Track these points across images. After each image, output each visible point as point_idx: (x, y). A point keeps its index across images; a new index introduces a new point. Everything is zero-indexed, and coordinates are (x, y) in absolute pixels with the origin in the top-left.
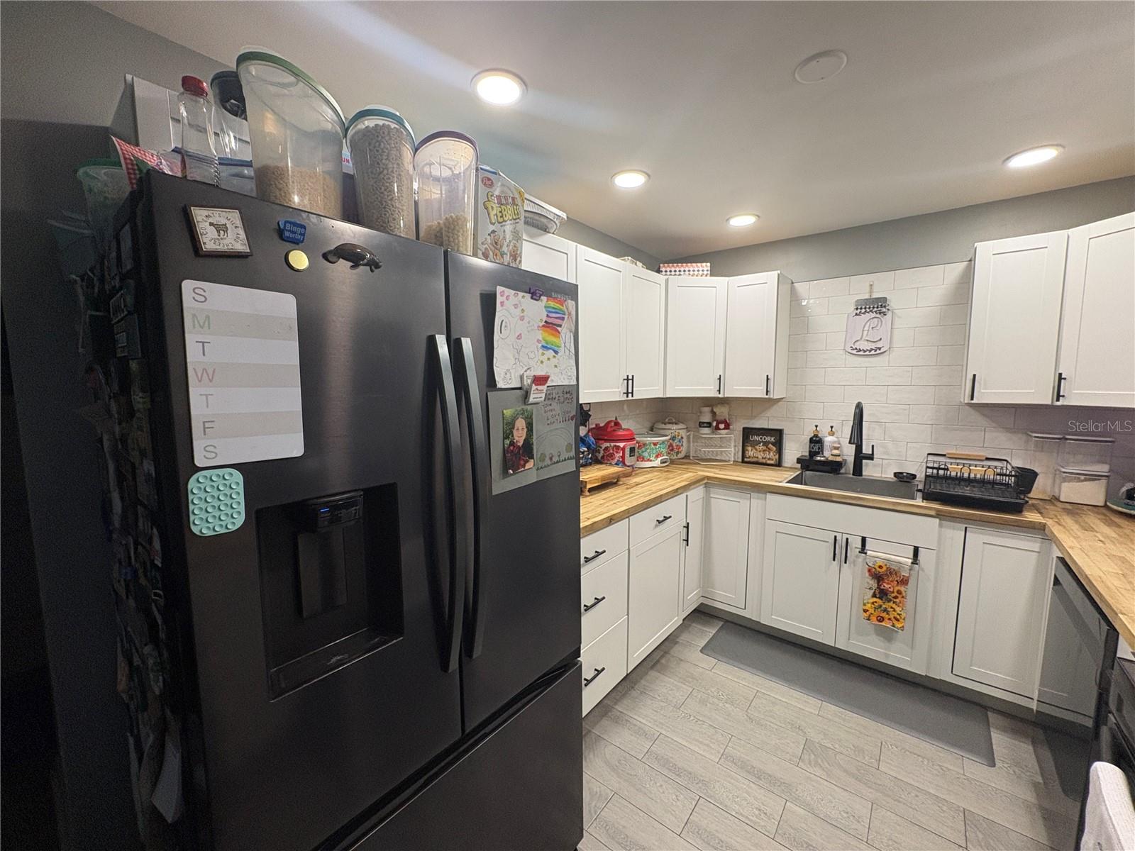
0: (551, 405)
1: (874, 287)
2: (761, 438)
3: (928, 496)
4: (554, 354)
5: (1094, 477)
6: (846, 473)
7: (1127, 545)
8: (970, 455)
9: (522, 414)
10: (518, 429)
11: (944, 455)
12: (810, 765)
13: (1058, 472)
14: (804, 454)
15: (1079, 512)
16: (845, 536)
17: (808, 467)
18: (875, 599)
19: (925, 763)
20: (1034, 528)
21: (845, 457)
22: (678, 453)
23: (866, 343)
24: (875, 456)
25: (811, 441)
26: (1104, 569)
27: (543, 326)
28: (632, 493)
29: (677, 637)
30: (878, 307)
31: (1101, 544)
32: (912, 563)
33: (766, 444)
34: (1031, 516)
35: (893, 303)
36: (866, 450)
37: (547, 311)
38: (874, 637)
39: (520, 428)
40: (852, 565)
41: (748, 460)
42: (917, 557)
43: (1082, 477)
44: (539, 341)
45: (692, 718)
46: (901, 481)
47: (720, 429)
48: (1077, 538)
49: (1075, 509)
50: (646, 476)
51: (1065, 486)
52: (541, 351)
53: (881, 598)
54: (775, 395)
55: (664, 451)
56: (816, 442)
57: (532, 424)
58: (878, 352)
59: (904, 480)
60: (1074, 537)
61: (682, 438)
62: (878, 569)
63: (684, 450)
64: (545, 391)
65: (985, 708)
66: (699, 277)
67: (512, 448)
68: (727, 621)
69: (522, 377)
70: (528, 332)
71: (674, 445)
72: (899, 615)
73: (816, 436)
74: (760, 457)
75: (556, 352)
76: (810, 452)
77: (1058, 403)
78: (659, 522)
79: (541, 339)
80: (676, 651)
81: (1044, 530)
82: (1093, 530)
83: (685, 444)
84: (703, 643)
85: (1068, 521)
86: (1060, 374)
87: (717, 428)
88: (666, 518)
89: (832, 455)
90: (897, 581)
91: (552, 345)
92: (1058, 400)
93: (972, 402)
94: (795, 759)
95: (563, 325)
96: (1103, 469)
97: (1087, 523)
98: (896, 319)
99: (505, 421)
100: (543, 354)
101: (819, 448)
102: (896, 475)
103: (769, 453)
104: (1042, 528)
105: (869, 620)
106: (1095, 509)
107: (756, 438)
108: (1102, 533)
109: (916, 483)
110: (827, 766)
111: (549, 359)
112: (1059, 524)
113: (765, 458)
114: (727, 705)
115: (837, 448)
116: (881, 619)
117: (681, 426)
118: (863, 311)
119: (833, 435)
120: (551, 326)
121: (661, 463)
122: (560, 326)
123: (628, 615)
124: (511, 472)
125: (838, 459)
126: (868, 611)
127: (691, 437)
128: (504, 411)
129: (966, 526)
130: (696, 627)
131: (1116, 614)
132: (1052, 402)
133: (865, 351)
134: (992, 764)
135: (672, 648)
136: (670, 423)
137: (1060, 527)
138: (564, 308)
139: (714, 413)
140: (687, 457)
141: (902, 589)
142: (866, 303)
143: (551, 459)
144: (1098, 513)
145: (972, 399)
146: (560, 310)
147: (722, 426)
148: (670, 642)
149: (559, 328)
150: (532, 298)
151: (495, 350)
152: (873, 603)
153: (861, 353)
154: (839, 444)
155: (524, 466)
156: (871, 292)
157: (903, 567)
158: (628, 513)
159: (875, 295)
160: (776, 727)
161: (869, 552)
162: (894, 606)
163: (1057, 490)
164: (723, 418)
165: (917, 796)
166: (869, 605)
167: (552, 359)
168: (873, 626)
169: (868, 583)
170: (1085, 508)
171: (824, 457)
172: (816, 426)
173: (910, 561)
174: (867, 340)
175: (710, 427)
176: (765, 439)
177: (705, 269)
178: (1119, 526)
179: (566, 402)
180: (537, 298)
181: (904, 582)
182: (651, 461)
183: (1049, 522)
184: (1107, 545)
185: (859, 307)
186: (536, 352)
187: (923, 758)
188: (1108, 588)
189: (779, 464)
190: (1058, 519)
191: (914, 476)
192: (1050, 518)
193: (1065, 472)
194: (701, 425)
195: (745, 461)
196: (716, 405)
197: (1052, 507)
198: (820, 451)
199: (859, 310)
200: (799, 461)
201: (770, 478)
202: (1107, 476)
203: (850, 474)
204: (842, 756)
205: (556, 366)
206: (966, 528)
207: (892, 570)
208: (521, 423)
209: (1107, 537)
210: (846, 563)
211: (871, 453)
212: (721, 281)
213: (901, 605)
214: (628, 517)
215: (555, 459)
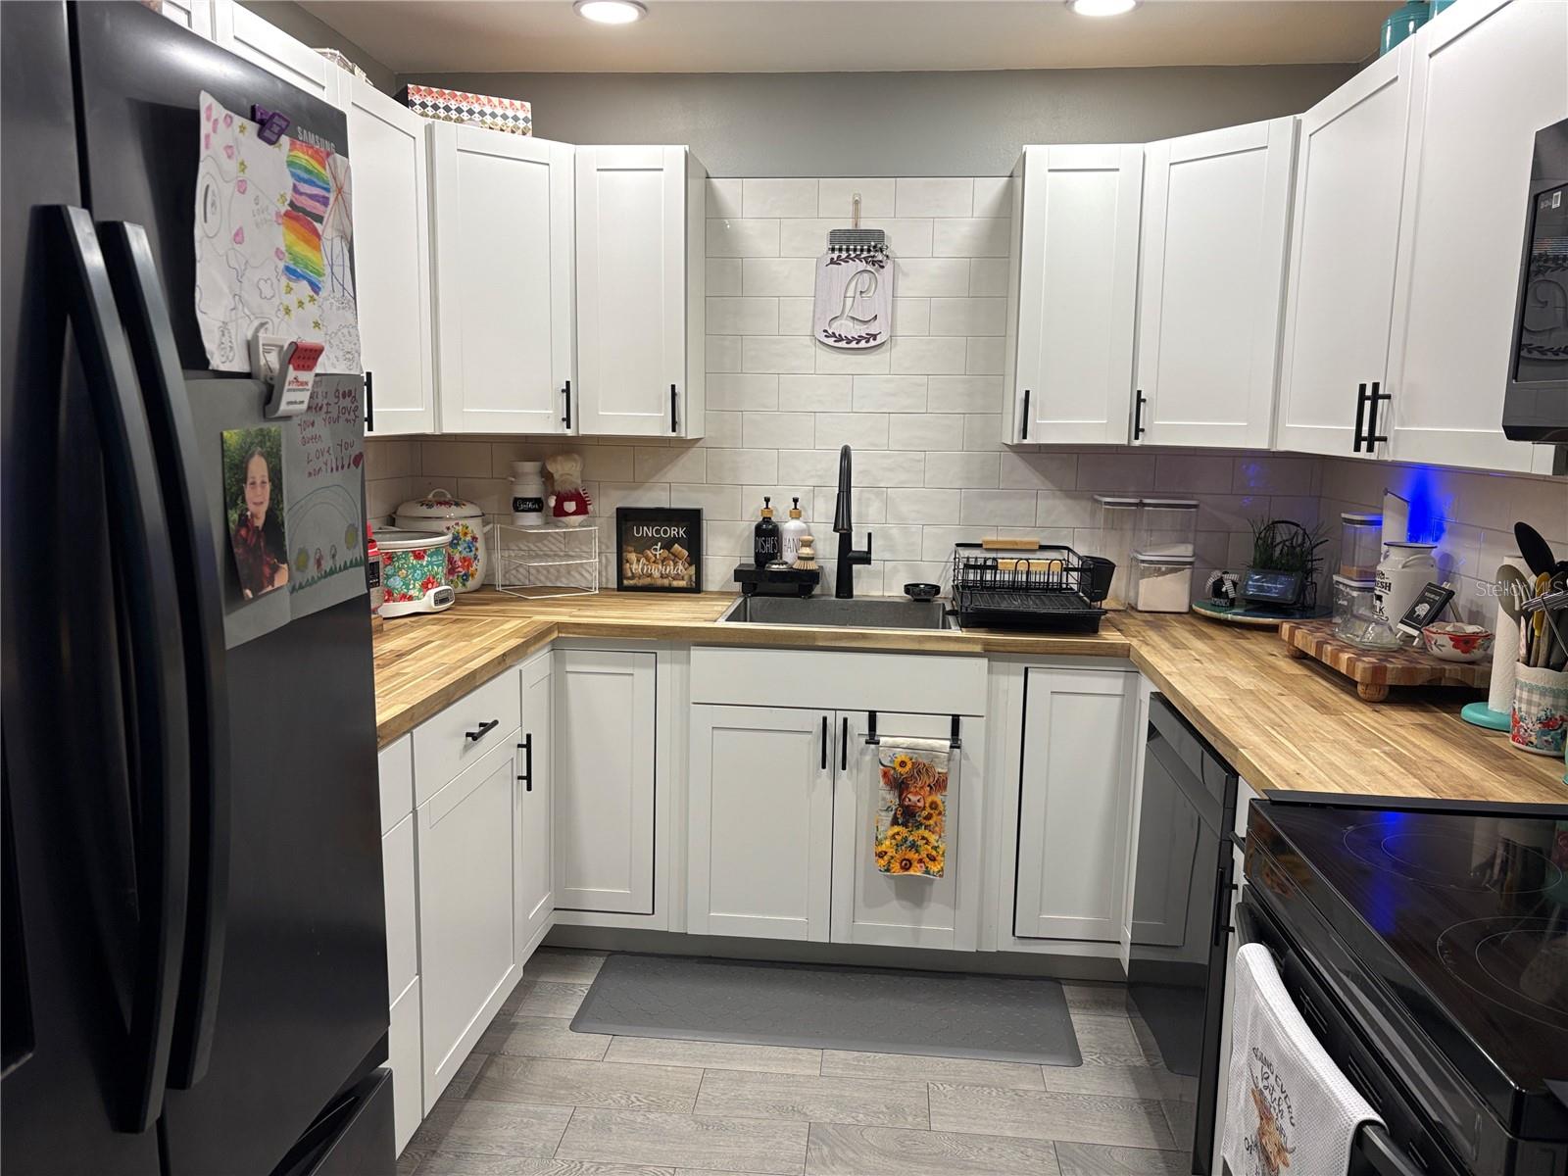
0: (313, 424)
1: (863, 204)
2: (658, 532)
3: (970, 621)
4: (312, 293)
5: (1175, 566)
6: (823, 595)
7: (1226, 662)
8: (1016, 543)
9: (261, 444)
10: (253, 483)
11: (979, 546)
12: (824, 1164)
13: (1134, 563)
14: (745, 561)
15: (1164, 623)
16: (841, 715)
17: (755, 586)
18: (896, 829)
19: (994, 1094)
20: (1115, 655)
21: (822, 562)
22: (466, 578)
23: (850, 323)
24: (873, 556)
25: (758, 528)
26: (1210, 696)
27: (287, 214)
28: (398, 674)
29: (512, 1015)
30: (869, 251)
31: (1198, 665)
32: (951, 747)
33: (668, 545)
34: (1110, 637)
35: (895, 244)
36: (858, 544)
37: (293, 175)
38: (895, 904)
39: (258, 482)
40: (855, 771)
41: (632, 582)
42: (958, 735)
43: (1163, 568)
44: (278, 253)
45: (586, 1165)
46: (916, 600)
47: (567, 514)
48: (1171, 660)
49: (1157, 619)
50: (412, 635)
51: (1144, 583)
52: (284, 281)
53: (905, 825)
54: (690, 430)
55: (440, 571)
56: (767, 533)
57: (280, 471)
58: (872, 343)
59: (921, 595)
60: (1168, 659)
61: (475, 539)
62: (899, 769)
63: (479, 567)
64: (310, 386)
65: (1058, 981)
66: (507, 135)
67: (243, 532)
68: (613, 953)
69: (251, 347)
70: (257, 225)
71: (457, 557)
72: (935, 848)
73: (767, 520)
74: (656, 574)
75: (315, 288)
76: (757, 555)
77: (1137, 443)
78: (474, 737)
79: (283, 249)
80: (517, 1042)
81: (1128, 657)
82: (1185, 647)
83: (481, 554)
84: (571, 1010)
85: (1154, 637)
86: (1139, 392)
87: (559, 511)
88: (486, 727)
89: (799, 558)
90: (929, 785)
91: (306, 267)
92: (1137, 438)
93: (1025, 442)
94: (798, 1166)
95: (326, 216)
96: (1185, 551)
97: (1176, 638)
98: (901, 283)
99: (227, 460)
100: (289, 290)
101: (774, 547)
102: (908, 589)
103: (675, 564)
104: (1126, 653)
105: (888, 870)
106: (1180, 618)
107: (648, 531)
108: (1196, 650)
109: (940, 602)
110: (852, 1155)
111: (301, 304)
112: (1148, 644)
113: (667, 576)
114: (652, 1116)
115: (808, 544)
116: (907, 865)
117: (469, 510)
118: (844, 255)
119: (798, 518)
120: (302, 218)
121: (436, 604)
122: (320, 219)
123: (419, 973)
124: (248, 593)
125: (812, 566)
126: (886, 853)
127: (497, 534)
128: (225, 434)
129: (1027, 665)
130: (549, 981)
131: (1237, 750)
132: (1129, 440)
133: (849, 342)
134: (1078, 1061)
135: (505, 1040)
136: (440, 503)
137: (1149, 648)
138: (327, 174)
139: (547, 477)
140: (487, 586)
141: (938, 798)
142: (848, 238)
143: (319, 563)
144: (1183, 623)
145: (1025, 437)
146: (318, 176)
147: (570, 506)
148: (502, 1025)
149: (317, 225)
150: (260, 135)
151: (198, 265)
152: (893, 837)
153: (843, 344)
154: (810, 535)
155: (272, 582)
156: (856, 217)
157: (937, 757)
158: (411, 719)
159: (864, 225)
160: (752, 1123)
161: (882, 740)
162: (927, 834)
163: (1132, 594)
164: (569, 488)
165: (991, 1149)
166: (888, 842)
167: (308, 305)
168: (892, 882)
169: (884, 799)
170: (1168, 616)
171: (786, 563)
172: (767, 500)
173: (948, 743)
174: (853, 318)
175: (539, 510)
176: (665, 532)
177: (521, 115)
178: (1212, 638)
179: (343, 418)
180: (274, 138)
181: (940, 784)
182: (411, 598)
183: (1135, 642)
184: (1206, 664)
185: (837, 247)
186: (275, 281)
187: (989, 1087)
188: (1221, 718)
189: (696, 588)
190: (1144, 637)
191: (936, 589)
192: (1133, 637)
193: (1143, 561)
194: (520, 505)
195: (626, 587)
196: (554, 455)
197: (1132, 620)
198: (775, 554)
199: (837, 253)
200: (739, 575)
201: (691, 615)
202: (1191, 563)
203: (831, 595)
204: (871, 1131)
205: (317, 325)
206: (1026, 669)
207: (921, 766)
208: (258, 468)
209: (1202, 654)
210: (844, 768)
211: (866, 550)
212: (558, 151)
213: (937, 829)
214: (410, 731)
215: (327, 565)
